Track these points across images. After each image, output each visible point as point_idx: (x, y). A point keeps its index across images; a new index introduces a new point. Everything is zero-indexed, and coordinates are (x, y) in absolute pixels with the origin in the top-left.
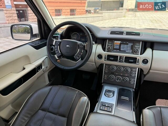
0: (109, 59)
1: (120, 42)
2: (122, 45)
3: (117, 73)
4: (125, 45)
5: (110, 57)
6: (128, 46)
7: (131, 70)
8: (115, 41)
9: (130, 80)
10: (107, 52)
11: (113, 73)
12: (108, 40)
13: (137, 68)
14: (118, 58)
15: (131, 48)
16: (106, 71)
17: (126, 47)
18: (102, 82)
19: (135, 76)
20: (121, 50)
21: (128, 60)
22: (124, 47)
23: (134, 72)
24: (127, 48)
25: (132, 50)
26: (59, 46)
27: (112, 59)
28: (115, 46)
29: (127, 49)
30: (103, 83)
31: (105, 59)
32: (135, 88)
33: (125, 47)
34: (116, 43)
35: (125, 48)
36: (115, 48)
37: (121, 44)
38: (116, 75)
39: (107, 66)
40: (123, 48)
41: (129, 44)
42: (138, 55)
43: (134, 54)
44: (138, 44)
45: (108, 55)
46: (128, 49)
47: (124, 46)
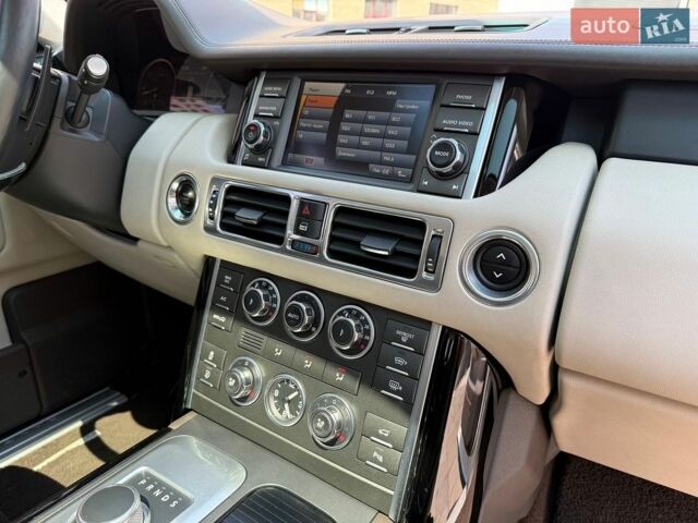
0: (235, 217)
1: (336, 88)
2: (348, 114)
4: (372, 116)
6: (394, 118)
9: (363, 432)
10: (244, 164)
15: (410, 138)
16: (220, 321)
18: (189, 403)
21: (353, 235)
22: (362, 134)
23: (400, 361)
24: (379, 141)
27: (252, 219)
28: (303, 123)
29: (383, 149)
30: (193, 411)
31: (212, 216)
33: (368, 129)
34: (313, 100)
35: (365, 142)
36: (301, 135)
39: (228, 278)
40: (356, 139)
42: (457, 198)
43: (419, 192)
44: (465, 99)
45: (229, 190)
47: (365, 121)
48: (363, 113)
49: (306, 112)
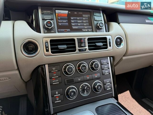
0: (58, 48)
1: (66, 12)
2: (72, 18)
4: (78, 18)
6: (84, 19)
7: (101, 64)
13: (109, 58)
14: (75, 44)
15: (89, 23)
17: (80, 21)
20: (74, 27)
21: (93, 44)
22: (77, 23)
23: (106, 67)
24: (82, 24)
25: (91, 27)
27: (65, 47)
28: (60, 21)
29: (84, 26)
30: (55, 113)
34: (60, 15)
35: (79, 24)
36: (60, 24)
37: (69, 16)
39: (54, 68)
41: (84, 16)
44: (98, 15)
46: (85, 24)
47: (77, 20)
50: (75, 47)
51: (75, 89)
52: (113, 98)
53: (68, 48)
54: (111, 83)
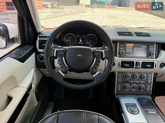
0: (124, 66)
1: (132, 45)
2: (135, 48)
3: (132, 80)
4: (139, 48)
5: (124, 64)
6: (142, 48)
7: (147, 76)
8: (127, 44)
9: (146, 87)
10: (119, 57)
11: (127, 82)
12: (118, 43)
13: (153, 73)
14: (134, 64)
15: (145, 51)
16: (120, 81)
17: (140, 50)
18: (115, 93)
19: (151, 82)
21: (145, 65)
23: (150, 78)
26: (64, 58)
27: (128, 65)
28: (127, 50)
29: (141, 53)
30: (117, 94)
31: (119, 66)
32: (151, 95)
34: (128, 46)
36: (127, 51)
37: (133, 47)
38: (131, 84)
39: (120, 74)
40: (137, 51)
41: (142, 47)
42: (153, 58)
43: (149, 58)
44: (152, 46)
45: (122, 62)
48: (137, 48)
49: (127, 48)
50: (133, 66)
51: (129, 86)
52: (150, 96)
53: (129, 66)
54: (151, 88)
